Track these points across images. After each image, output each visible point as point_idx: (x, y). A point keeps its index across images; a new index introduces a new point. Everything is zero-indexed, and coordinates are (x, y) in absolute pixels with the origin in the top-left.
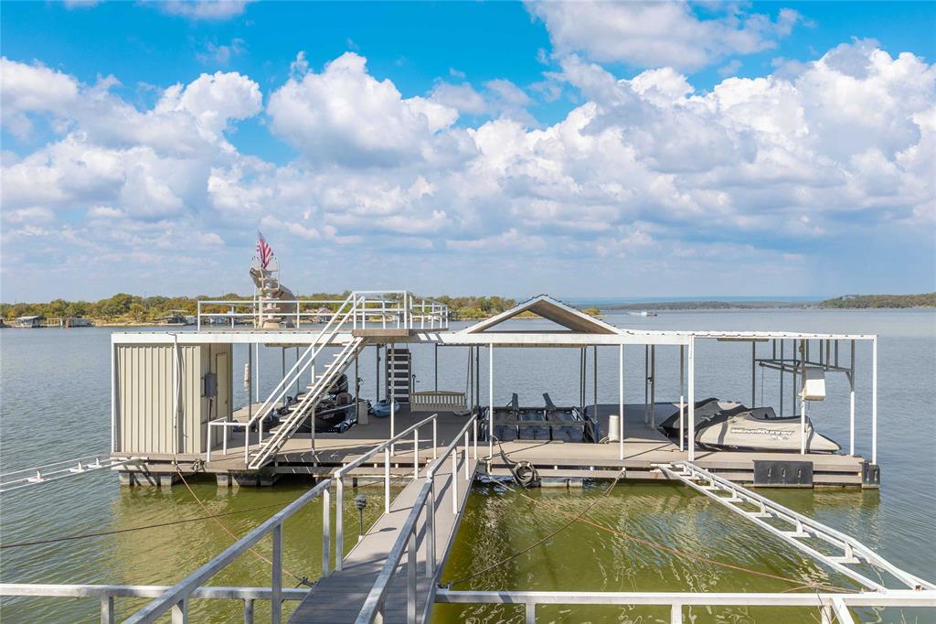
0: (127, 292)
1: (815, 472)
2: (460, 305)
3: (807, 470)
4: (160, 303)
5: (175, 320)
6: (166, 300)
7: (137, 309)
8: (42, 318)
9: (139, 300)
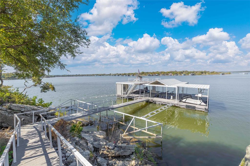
0: (143, 71)
1: (196, 108)
2: (196, 73)
3: (194, 108)
4: (147, 73)
5: (149, 75)
6: (148, 72)
7: (145, 74)
8: (134, 75)
9: (145, 73)
